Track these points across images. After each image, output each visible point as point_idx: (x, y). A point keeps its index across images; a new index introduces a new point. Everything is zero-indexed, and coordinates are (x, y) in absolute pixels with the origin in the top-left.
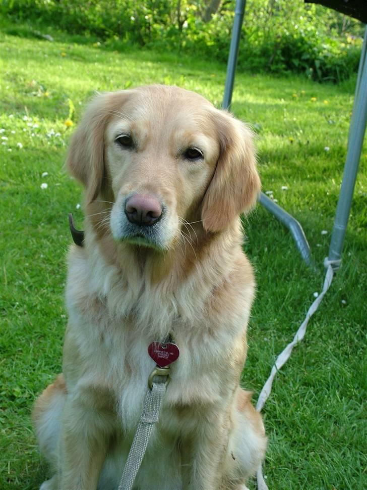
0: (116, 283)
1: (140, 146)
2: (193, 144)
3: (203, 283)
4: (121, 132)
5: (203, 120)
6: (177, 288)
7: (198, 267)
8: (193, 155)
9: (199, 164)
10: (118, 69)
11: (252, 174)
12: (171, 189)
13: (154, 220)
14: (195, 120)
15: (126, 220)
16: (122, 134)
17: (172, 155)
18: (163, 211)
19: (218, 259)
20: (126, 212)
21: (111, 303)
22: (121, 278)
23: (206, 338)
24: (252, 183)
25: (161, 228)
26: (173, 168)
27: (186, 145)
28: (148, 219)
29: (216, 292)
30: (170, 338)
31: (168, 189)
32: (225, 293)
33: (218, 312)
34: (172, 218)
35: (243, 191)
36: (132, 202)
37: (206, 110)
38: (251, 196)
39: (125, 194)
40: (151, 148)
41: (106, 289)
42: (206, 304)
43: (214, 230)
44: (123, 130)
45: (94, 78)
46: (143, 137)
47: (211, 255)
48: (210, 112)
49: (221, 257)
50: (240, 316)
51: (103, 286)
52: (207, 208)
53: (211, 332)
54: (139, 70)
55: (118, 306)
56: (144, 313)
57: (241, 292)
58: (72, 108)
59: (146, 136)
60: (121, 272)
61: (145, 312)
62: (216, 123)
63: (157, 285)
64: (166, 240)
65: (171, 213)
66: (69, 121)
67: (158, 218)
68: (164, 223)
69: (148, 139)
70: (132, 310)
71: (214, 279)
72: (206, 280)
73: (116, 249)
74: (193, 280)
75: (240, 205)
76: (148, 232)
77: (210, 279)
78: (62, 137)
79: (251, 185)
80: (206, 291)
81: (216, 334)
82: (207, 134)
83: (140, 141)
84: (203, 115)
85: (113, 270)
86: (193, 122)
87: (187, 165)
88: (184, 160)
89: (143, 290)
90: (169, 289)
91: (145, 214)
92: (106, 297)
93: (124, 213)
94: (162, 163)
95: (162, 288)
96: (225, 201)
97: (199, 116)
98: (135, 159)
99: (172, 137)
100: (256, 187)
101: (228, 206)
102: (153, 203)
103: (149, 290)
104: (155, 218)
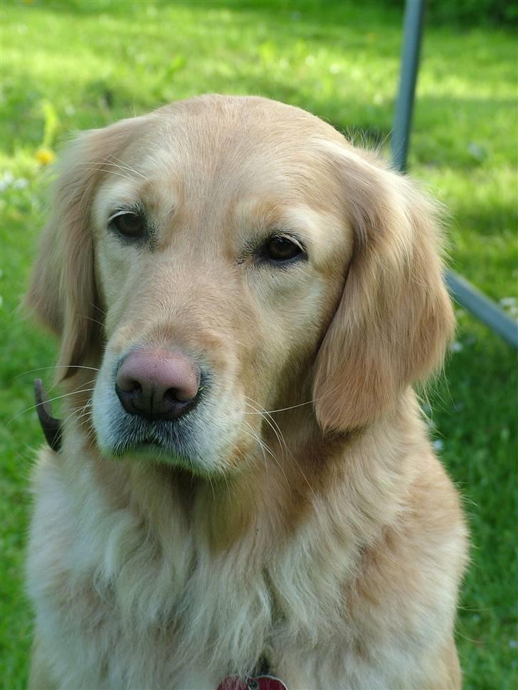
0: (134, 550)
1: (160, 236)
2: (279, 226)
3: (332, 542)
4: (120, 204)
5: (308, 174)
6: (272, 558)
7: (317, 505)
8: (282, 254)
9: (297, 271)
10: (152, 29)
11: (432, 298)
12: (223, 332)
13: (180, 406)
14: (287, 174)
15: (120, 409)
16: (123, 209)
17: (229, 254)
18: (202, 385)
19: (365, 486)
20: (119, 391)
21: (125, 597)
22: (143, 539)
23: (351, 664)
24: (433, 319)
25: (199, 423)
26: (231, 285)
27: (262, 231)
28: (168, 404)
29: (368, 556)
30: (265, 665)
31: (215, 334)
32: (389, 557)
33: (375, 603)
34: (225, 399)
35: (412, 336)
36: (132, 367)
37: (321, 152)
38: (432, 346)
39: (118, 350)
40: (183, 241)
41: (109, 564)
42: (345, 587)
43: (343, 426)
44: (123, 199)
45: (100, 51)
46: (164, 214)
47: (346, 477)
48: (330, 155)
49: (374, 481)
50: (433, 608)
51: (102, 558)
52: (324, 377)
53: (360, 649)
54: (202, 31)
55: (141, 605)
56: (198, 620)
57: (430, 551)
58: (52, 122)
59: (173, 212)
60: (143, 525)
61: (201, 614)
62: (343, 181)
63: (224, 552)
64: (212, 450)
65: (223, 389)
66: (45, 152)
67: (193, 403)
68: (207, 413)
69: (177, 221)
70: (174, 608)
71: (357, 532)
72: (338, 535)
73: (128, 475)
74: (308, 537)
75: (407, 368)
76: (168, 433)
77: (349, 532)
78: (30, 187)
79: (431, 322)
80: (343, 561)
81: (373, 653)
82: (316, 205)
83: (158, 222)
84: (309, 164)
85: (124, 522)
86: (281, 177)
87: (269, 276)
88: (258, 265)
89: (193, 565)
90: (251, 561)
91: (159, 394)
92: (109, 586)
93: (114, 392)
94: (205, 274)
95: (236, 560)
96: (368, 362)
97: (300, 165)
98: (147, 266)
99: (231, 213)
100: (443, 326)
101: (374, 372)
102: (179, 369)
103: (207, 565)
104: (184, 402)
